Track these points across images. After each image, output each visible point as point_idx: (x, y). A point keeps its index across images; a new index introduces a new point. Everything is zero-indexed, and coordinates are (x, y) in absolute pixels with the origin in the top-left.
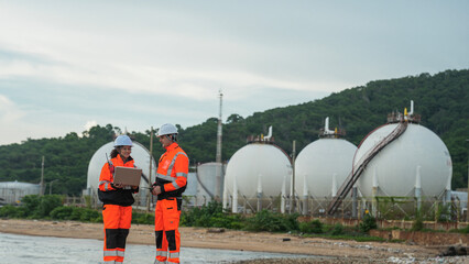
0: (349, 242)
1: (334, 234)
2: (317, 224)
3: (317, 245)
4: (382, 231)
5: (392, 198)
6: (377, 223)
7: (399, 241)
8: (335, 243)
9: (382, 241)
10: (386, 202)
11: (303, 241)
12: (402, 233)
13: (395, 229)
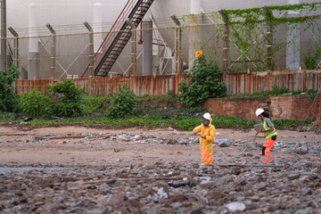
0: (156, 132)
1: (114, 115)
2: (69, 92)
3: (70, 142)
4: (241, 100)
5: (268, 11)
6: (227, 82)
7: (292, 125)
8: (121, 135)
9: (246, 127)
10: (250, 22)
11: (30, 135)
12: (298, 103)
13: (279, 92)
